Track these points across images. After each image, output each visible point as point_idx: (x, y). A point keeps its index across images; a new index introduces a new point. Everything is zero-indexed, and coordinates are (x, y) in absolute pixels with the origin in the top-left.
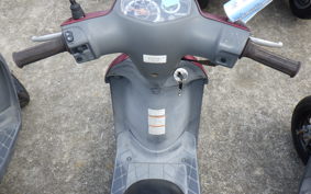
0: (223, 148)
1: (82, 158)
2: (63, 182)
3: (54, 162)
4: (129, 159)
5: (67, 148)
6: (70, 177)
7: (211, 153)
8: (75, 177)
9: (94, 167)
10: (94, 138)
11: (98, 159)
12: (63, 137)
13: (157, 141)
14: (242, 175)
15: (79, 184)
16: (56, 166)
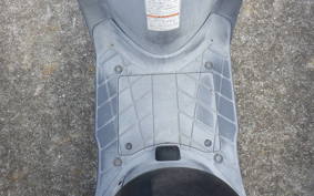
0: (262, 30)
1: (51, 60)
2: (31, 97)
3: (11, 68)
4: (119, 70)
5: (24, 45)
6: (39, 89)
7: (243, 38)
8: (46, 88)
9: (70, 72)
10: (63, 27)
11: (75, 59)
12: (14, 28)
13: (165, 39)
14: (287, 71)
15: (54, 98)
16: (15, 74)
